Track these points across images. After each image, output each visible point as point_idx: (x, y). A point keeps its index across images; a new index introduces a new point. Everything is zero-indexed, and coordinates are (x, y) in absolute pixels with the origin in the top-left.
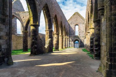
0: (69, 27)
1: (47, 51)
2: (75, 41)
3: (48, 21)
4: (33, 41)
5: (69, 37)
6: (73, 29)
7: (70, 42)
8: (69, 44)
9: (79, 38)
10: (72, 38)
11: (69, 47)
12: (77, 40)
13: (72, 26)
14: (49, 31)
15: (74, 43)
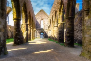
0: (36, 22)
1: (25, 41)
2: (41, 33)
3: (25, 16)
4: (17, 33)
5: (36, 29)
6: (40, 23)
7: (37, 34)
8: (36, 35)
9: (44, 31)
10: (39, 30)
11: (36, 37)
12: (42, 32)
13: (39, 21)
14: (26, 24)
15: (40, 35)
